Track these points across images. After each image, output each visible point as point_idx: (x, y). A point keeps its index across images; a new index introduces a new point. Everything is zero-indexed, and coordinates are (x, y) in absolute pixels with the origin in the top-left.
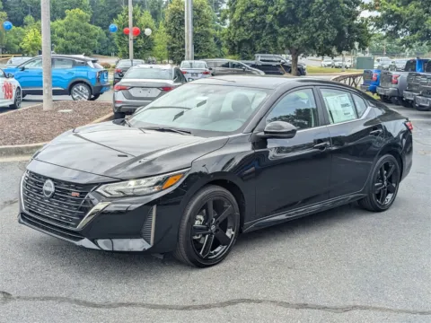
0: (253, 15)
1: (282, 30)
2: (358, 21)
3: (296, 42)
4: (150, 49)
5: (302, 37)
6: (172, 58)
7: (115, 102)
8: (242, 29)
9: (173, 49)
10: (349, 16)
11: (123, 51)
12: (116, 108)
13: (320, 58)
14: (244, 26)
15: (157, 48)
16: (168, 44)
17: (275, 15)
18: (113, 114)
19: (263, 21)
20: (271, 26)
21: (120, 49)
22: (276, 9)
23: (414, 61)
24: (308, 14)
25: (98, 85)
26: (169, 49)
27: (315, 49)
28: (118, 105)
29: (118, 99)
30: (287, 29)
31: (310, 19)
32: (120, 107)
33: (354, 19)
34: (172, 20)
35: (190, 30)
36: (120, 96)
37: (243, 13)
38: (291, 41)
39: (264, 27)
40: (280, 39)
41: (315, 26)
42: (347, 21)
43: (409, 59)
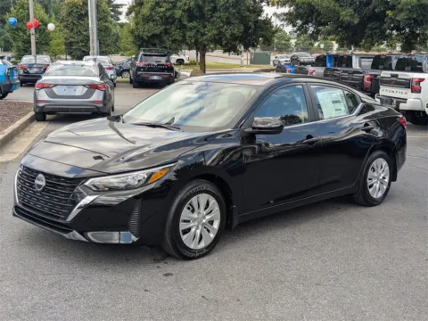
0: (162, 9)
1: (190, 25)
2: (263, 17)
3: (205, 37)
4: (47, 44)
5: (211, 32)
6: (70, 54)
7: (37, 101)
8: (151, 24)
9: (71, 44)
10: (254, 12)
11: (18, 46)
12: (38, 107)
13: (227, 54)
14: (153, 21)
15: (53, 42)
16: (66, 39)
17: (184, 11)
18: (32, 113)
19: (172, 17)
20: (180, 21)
21: (14, 44)
22: (185, 4)
23: (325, 57)
24: (214, 9)
25: (8, 83)
26: (66, 44)
27: (221, 45)
28: (41, 105)
29: (40, 98)
30: (195, 24)
31: (218, 14)
32: (43, 107)
33: (259, 15)
34: (70, 14)
35: (95, 25)
36: (43, 95)
37: (152, 9)
38: (199, 36)
39: (173, 23)
40: (188, 34)
41: (222, 22)
42: (253, 16)
43: (318, 55)
